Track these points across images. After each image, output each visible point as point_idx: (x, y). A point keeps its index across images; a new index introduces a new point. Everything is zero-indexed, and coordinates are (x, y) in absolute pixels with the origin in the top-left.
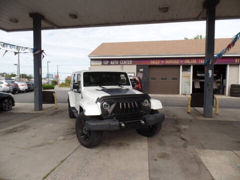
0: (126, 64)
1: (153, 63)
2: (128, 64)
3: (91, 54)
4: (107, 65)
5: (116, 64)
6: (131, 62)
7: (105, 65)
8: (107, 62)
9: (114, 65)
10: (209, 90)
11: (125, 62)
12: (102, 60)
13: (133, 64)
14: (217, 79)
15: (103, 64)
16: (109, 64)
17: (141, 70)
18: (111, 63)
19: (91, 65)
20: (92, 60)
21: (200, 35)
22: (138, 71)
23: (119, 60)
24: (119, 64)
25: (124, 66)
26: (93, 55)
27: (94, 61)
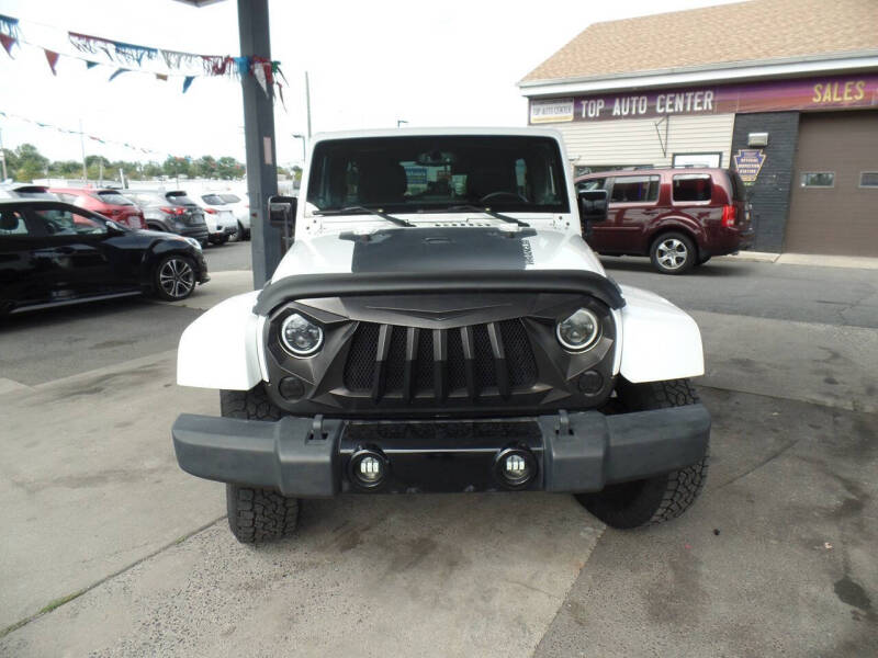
0: (684, 113)
1: (825, 97)
2: (692, 113)
3: (531, 76)
4: (595, 119)
5: (637, 116)
6: (708, 100)
7: (588, 119)
8: (600, 106)
9: (629, 116)
11: (680, 104)
12: (577, 99)
13: (719, 109)
15: (578, 117)
16: (606, 116)
17: (758, 137)
18: (616, 111)
19: (529, 124)
20: (533, 100)
22: (739, 141)
23: (651, 93)
24: (651, 113)
25: (673, 121)
26: (539, 77)
27: (542, 107)
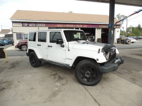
1: (59, 26)
2: (42, 26)
4: (26, 26)
5: (34, 26)
6: (44, 25)
7: (25, 26)
8: (27, 24)
9: (32, 26)
10: (112, 41)
11: (40, 25)
12: (23, 23)
14: (90, 36)
15: (23, 26)
16: (28, 26)
18: (30, 25)
19: (13, 26)
20: (13, 22)
21: (71, 11)
23: (35, 23)
24: (36, 26)
25: (39, 27)
26: (13, 18)
27: (15, 24)
